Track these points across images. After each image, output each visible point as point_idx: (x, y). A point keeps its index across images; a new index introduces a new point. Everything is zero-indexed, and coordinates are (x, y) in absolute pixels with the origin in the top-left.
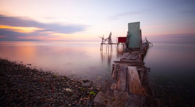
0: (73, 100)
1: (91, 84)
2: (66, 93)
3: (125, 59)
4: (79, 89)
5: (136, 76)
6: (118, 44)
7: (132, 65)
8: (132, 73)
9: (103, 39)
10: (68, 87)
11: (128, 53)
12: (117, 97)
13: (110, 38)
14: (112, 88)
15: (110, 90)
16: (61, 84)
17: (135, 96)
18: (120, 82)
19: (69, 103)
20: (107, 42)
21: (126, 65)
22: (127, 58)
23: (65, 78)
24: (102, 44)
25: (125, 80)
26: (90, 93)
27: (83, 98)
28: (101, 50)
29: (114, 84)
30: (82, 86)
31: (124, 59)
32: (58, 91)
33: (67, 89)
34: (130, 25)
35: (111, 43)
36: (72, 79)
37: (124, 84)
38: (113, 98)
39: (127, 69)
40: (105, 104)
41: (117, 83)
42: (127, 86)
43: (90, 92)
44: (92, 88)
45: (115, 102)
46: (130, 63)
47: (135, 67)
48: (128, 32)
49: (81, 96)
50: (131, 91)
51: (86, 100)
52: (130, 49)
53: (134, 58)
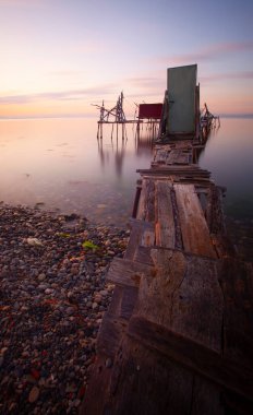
0: (47, 264)
1: (84, 225)
2: (28, 249)
3: (163, 162)
4: (57, 236)
5: (195, 209)
6: (139, 122)
7: (182, 181)
8: (186, 201)
9: (103, 110)
10: (32, 235)
11: (167, 147)
12: (159, 267)
13: (119, 108)
14: (143, 243)
15: (141, 248)
16: (14, 229)
17: (200, 260)
18: (162, 228)
19: (40, 273)
20: (112, 118)
21: (168, 182)
22: (168, 160)
23: (21, 211)
24: (101, 122)
25: (172, 222)
26: (84, 245)
27: (70, 257)
28: (100, 137)
29: (147, 233)
30: (62, 230)
31: (159, 162)
32: (11, 246)
33: (30, 240)
34: (171, 72)
35: (121, 121)
36: (38, 215)
37: (170, 232)
38: (150, 268)
39: (173, 191)
40: (133, 284)
41: (153, 229)
42: (179, 236)
43: (83, 242)
44: (86, 233)
45: (158, 278)
46: (177, 173)
47: (192, 186)
48: (167, 93)
49: (63, 253)
50: (187, 249)
51: (76, 261)
52: (169, 135)
53: (182, 160)
